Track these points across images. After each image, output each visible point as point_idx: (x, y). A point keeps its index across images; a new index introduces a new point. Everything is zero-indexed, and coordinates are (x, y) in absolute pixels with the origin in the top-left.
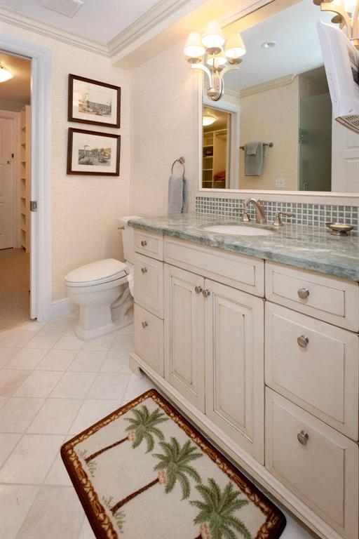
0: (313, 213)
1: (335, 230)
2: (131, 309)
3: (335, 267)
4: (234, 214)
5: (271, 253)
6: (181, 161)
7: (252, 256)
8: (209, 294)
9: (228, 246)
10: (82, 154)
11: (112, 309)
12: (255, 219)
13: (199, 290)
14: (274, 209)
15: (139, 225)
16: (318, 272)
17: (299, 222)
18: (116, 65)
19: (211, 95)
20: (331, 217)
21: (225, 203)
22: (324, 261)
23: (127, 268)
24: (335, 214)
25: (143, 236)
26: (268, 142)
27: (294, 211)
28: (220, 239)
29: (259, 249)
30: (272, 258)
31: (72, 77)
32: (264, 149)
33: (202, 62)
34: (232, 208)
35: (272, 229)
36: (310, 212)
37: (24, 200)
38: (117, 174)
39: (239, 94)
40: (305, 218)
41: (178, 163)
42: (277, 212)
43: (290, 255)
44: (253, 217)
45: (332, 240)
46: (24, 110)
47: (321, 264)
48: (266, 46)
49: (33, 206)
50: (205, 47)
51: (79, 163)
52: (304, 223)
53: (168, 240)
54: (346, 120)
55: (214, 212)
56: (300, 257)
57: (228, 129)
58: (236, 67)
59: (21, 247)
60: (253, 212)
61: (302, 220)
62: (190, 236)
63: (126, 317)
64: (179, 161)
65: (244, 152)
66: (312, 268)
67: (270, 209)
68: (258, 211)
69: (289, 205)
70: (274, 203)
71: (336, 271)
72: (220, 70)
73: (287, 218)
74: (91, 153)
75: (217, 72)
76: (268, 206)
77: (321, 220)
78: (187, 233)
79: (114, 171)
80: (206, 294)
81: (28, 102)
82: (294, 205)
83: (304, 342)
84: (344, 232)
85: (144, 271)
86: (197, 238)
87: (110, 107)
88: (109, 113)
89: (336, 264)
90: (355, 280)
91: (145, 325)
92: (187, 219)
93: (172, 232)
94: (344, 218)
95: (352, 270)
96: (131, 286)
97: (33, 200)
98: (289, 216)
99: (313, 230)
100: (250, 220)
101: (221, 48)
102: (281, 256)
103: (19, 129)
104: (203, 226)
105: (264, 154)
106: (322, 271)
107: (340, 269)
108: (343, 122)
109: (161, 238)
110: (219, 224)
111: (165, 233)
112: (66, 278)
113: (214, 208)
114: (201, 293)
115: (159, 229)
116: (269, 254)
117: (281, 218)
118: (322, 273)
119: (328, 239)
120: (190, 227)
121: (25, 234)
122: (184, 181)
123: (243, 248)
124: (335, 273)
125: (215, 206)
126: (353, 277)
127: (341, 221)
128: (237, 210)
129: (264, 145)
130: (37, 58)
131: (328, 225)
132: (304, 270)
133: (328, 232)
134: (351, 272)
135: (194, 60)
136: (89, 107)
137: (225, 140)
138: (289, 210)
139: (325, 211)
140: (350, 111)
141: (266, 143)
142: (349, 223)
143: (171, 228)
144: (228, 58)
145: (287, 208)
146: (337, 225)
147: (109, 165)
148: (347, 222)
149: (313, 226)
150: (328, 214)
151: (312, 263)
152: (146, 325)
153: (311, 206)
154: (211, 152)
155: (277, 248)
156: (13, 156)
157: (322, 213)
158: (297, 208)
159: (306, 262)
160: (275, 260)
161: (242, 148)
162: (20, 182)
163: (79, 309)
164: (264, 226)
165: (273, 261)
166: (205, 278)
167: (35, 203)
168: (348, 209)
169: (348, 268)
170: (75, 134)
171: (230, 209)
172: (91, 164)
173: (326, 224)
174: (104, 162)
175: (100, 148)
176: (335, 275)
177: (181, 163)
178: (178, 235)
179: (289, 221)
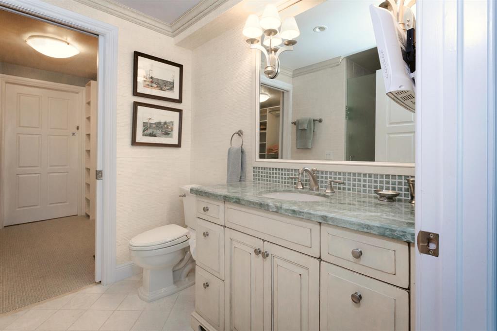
0: (362, 181)
1: (383, 196)
2: (193, 271)
3: (387, 229)
4: (288, 183)
5: (326, 217)
6: (240, 133)
7: (309, 220)
8: (267, 255)
9: (286, 210)
10: (146, 126)
11: (173, 271)
12: (308, 187)
13: (258, 252)
14: (326, 178)
15: (201, 192)
16: (370, 233)
17: (349, 189)
18: (180, 44)
19: (268, 73)
20: (379, 185)
21: (281, 172)
22: (377, 224)
23: (189, 233)
24: (381, 182)
25: (205, 202)
26: (318, 118)
27: (344, 179)
28: (278, 205)
29: (315, 213)
30: (327, 221)
31: (137, 55)
32: (314, 124)
33: (260, 43)
34: (287, 177)
35: (325, 196)
36: (359, 180)
37: (88, 170)
38: (178, 145)
39: (292, 74)
40: (354, 185)
41: (236, 136)
42: (329, 180)
43: (344, 218)
44: (306, 185)
45: (381, 205)
46: (89, 85)
47: (374, 226)
48: (317, 30)
49: (99, 175)
50: (263, 29)
51: (143, 135)
52: (354, 190)
53: (228, 205)
54: (396, 95)
55: (270, 181)
56: (353, 220)
57: (281, 106)
58: (291, 47)
59: (84, 214)
60: (306, 181)
61: (352, 187)
62: (250, 202)
63: (187, 279)
64: (238, 133)
65: (295, 126)
66: (365, 230)
67: (322, 177)
68: (311, 179)
69: (340, 173)
70: (326, 172)
71: (388, 233)
72: (276, 50)
73: (338, 186)
74: (154, 126)
75: (273, 52)
76: (320, 175)
77: (369, 187)
78: (248, 199)
79: (176, 143)
80: (265, 255)
81: (94, 77)
82: (344, 174)
83: (357, 299)
84: (391, 198)
85: (206, 235)
86: (257, 203)
87: (173, 83)
88: (172, 89)
89: (387, 226)
90: (405, 240)
91: (206, 285)
92: (246, 186)
93: (233, 199)
94: (391, 186)
95: (403, 232)
96: (192, 250)
97: (98, 169)
98: (340, 184)
99: (362, 196)
100: (303, 188)
101: (278, 30)
102: (336, 219)
103: (85, 102)
104: (261, 193)
105: (314, 129)
106: (374, 233)
107: (391, 230)
108: (393, 96)
109: (221, 205)
110: (276, 191)
111: (226, 199)
112: (130, 242)
113: (270, 177)
114: (260, 255)
115: (220, 196)
116: (325, 218)
117: (333, 185)
118: (375, 234)
119: (376, 204)
120: (248, 194)
121: (90, 202)
122: (242, 152)
123: (300, 212)
124: (386, 234)
125: (271, 175)
126: (403, 238)
127: (388, 189)
128: (292, 178)
129: (314, 121)
130: (103, 36)
131: (376, 192)
132: (357, 231)
133: (376, 198)
134: (401, 234)
135: (252, 41)
136: (153, 81)
137: (278, 116)
138: (340, 179)
139: (373, 179)
140: (400, 87)
141: (315, 119)
142: (395, 190)
143: (231, 195)
144: (283, 40)
145: (337, 176)
146: (384, 192)
147: (171, 137)
148: (392, 190)
149: (362, 193)
150: (376, 182)
151: (365, 225)
152: (208, 286)
153: (360, 174)
154: (264, 127)
155: (331, 212)
156: (78, 128)
157: (370, 181)
158: (347, 177)
159: (360, 225)
160: (330, 223)
161: (294, 123)
162: (85, 153)
163: (142, 272)
164: (317, 192)
165: (328, 224)
166: (264, 241)
167: (101, 172)
168: (394, 177)
169: (399, 229)
170: (139, 108)
171: (285, 178)
172: (155, 136)
173: (375, 191)
174: (167, 134)
175: (163, 121)
176: (387, 236)
177: (239, 135)
178: (238, 201)
179: (339, 188)
